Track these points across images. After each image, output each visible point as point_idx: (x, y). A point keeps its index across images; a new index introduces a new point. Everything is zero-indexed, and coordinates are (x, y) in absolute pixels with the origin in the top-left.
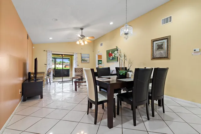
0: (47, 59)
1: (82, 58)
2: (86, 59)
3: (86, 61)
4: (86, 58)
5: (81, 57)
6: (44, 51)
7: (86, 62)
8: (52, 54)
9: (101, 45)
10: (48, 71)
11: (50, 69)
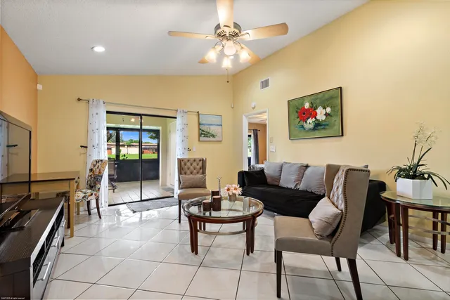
0: (90, 130)
1: (203, 127)
2: (213, 129)
3: (213, 136)
4: (212, 127)
5: (199, 124)
6: (79, 100)
7: (211, 139)
8: (108, 112)
9: (265, 84)
10: (91, 170)
11: (97, 162)
